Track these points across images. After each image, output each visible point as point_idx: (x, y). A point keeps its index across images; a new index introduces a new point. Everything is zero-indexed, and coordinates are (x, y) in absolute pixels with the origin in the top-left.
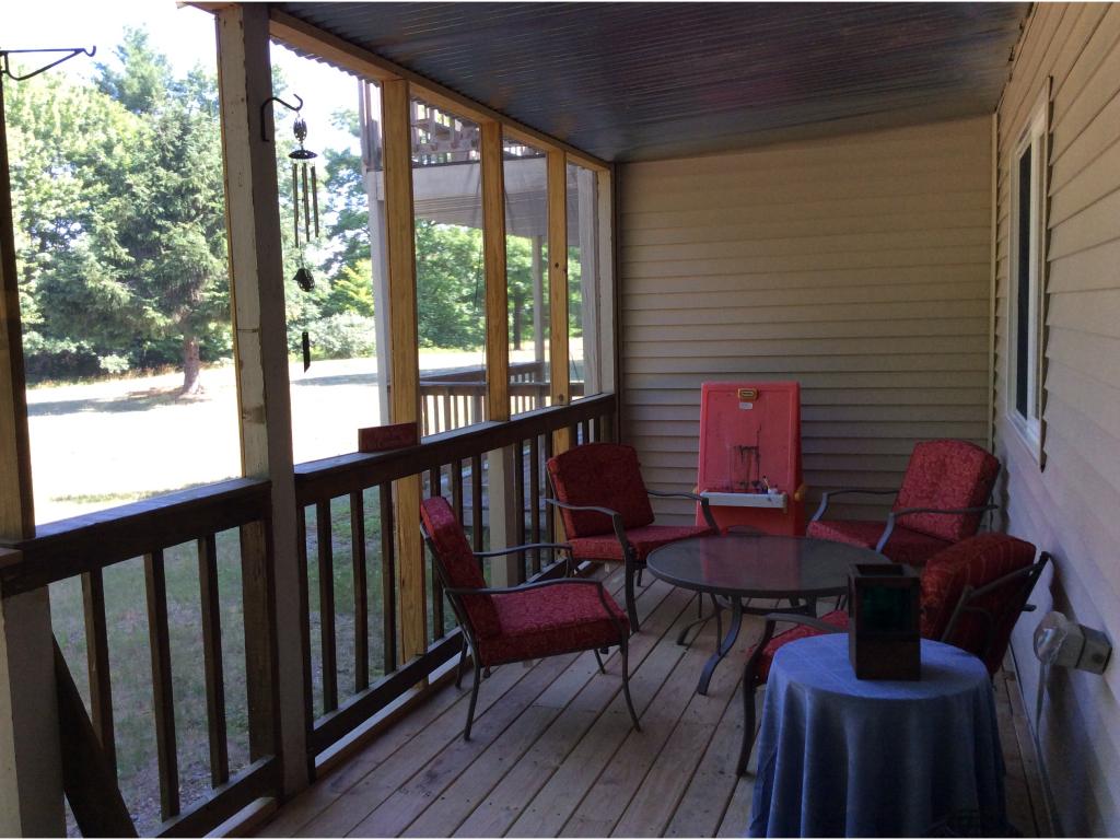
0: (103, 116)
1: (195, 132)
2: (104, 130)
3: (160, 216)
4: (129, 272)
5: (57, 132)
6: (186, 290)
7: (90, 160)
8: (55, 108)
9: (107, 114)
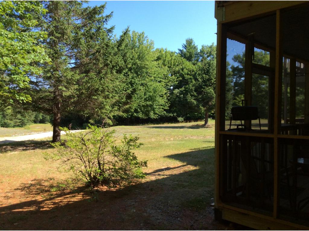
0: (181, 62)
1: (211, 66)
2: (182, 66)
3: (204, 85)
4: (196, 98)
5: (172, 66)
6: (208, 102)
7: (178, 72)
8: (172, 61)
9: (182, 62)
